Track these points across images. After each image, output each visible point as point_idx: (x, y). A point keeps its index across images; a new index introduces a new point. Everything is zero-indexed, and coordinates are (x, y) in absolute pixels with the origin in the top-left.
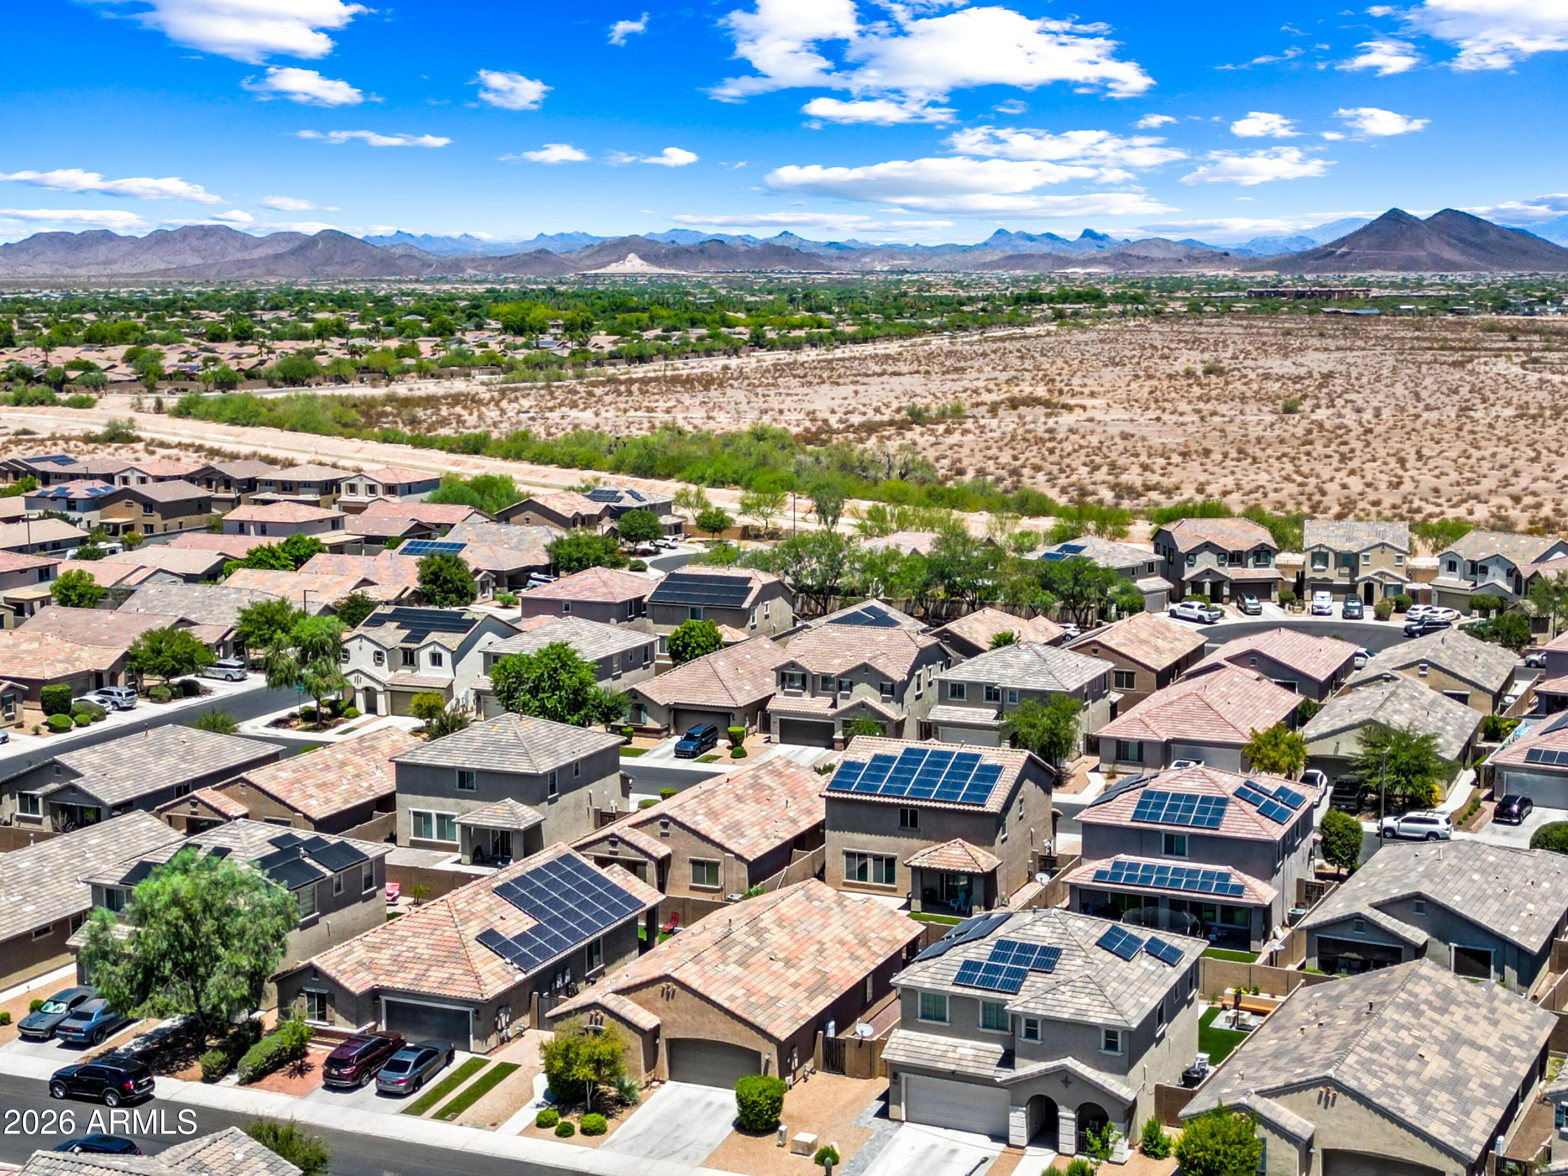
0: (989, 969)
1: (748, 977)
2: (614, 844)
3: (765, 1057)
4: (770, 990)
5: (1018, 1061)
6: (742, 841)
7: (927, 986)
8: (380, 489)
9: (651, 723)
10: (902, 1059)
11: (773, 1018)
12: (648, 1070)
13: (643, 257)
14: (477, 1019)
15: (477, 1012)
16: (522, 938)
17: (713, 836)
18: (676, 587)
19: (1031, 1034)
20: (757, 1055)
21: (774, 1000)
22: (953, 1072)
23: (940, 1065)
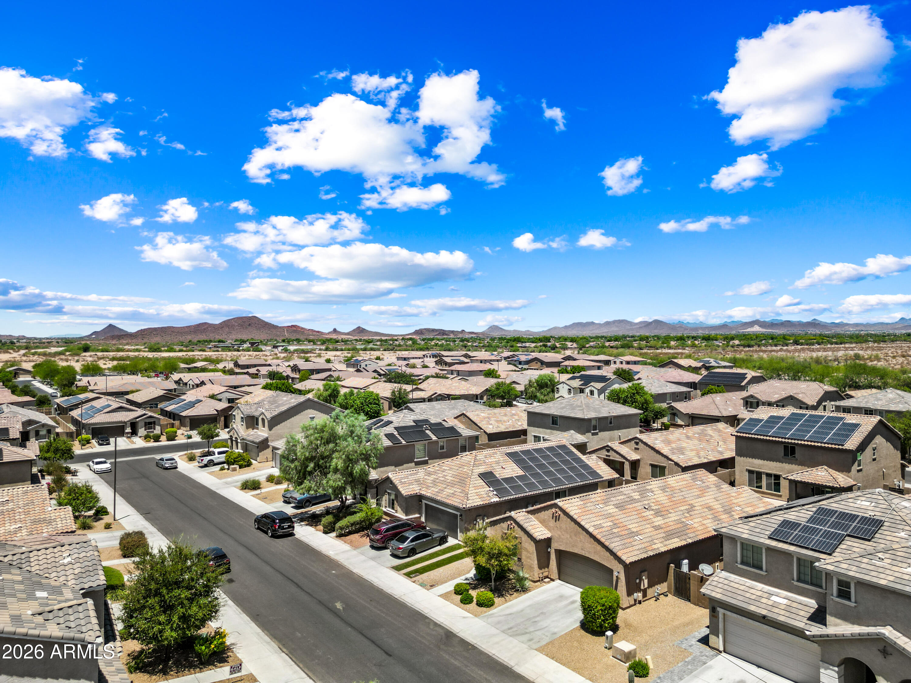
0: (806, 529)
1: (620, 516)
2: (608, 451)
3: (615, 574)
4: (634, 527)
5: (830, 619)
6: (682, 456)
7: (745, 536)
8: (624, 363)
9: (680, 422)
10: (719, 596)
11: (625, 546)
12: (540, 568)
13: (760, 326)
14: (461, 520)
15: (461, 515)
16: (508, 480)
17: (662, 451)
18: (711, 376)
19: (844, 594)
20: (610, 571)
21: (633, 534)
22: (764, 617)
23: (752, 608)
